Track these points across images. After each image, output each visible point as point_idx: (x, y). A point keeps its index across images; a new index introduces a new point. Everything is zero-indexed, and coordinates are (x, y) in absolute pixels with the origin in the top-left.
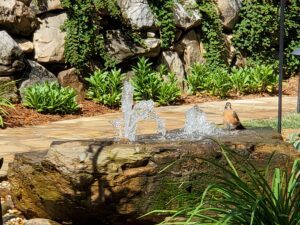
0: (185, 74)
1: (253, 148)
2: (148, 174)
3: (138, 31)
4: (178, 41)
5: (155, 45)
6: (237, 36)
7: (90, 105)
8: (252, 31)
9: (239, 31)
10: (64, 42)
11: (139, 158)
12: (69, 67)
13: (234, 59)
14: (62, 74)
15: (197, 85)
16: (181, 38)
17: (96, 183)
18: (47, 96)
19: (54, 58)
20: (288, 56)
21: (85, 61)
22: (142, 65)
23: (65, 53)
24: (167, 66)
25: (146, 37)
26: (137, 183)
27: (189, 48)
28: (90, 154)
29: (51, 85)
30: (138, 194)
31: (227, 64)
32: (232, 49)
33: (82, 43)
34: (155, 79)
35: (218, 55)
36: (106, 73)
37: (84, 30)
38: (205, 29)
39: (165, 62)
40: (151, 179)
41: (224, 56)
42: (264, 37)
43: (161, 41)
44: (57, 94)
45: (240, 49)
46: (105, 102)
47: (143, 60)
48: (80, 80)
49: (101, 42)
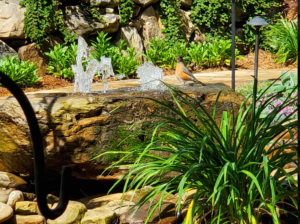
0: (144, 49)
1: (203, 97)
2: (101, 124)
3: (96, 7)
4: (136, 17)
5: (114, 20)
6: (196, 13)
7: (50, 79)
8: (210, 7)
9: (197, 7)
10: (23, 17)
11: (93, 107)
12: (29, 42)
13: (193, 35)
14: (23, 49)
15: (156, 59)
16: (140, 14)
17: (51, 133)
18: (8, 69)
19: (13, 34)
20: (246, 32)
21: (45, 37)
22: (101, 39)
23: (25, 28)
24: (126, 41)
25: (105, 13)
26: (91, 132)
27: (147, 23)
28: (44, 105)
29: (12, 58)
30: (92, 143)
31: (186, 40)
32: (191, 25)
33: (41, 18)
34: (114, 54)
35: (177, 30)
36: (66, 48)
37: (43, 6)
38: (164, 5)
39: (124, 38)
40: (105, 128)
41: (182, 32)
42: (221, 13)
43: (120, 17)
44: (17, 67)
45: (198, 25)
46: (65, 76)
47: (102, 35)
48: (40, 55)
49: (61, 17)
